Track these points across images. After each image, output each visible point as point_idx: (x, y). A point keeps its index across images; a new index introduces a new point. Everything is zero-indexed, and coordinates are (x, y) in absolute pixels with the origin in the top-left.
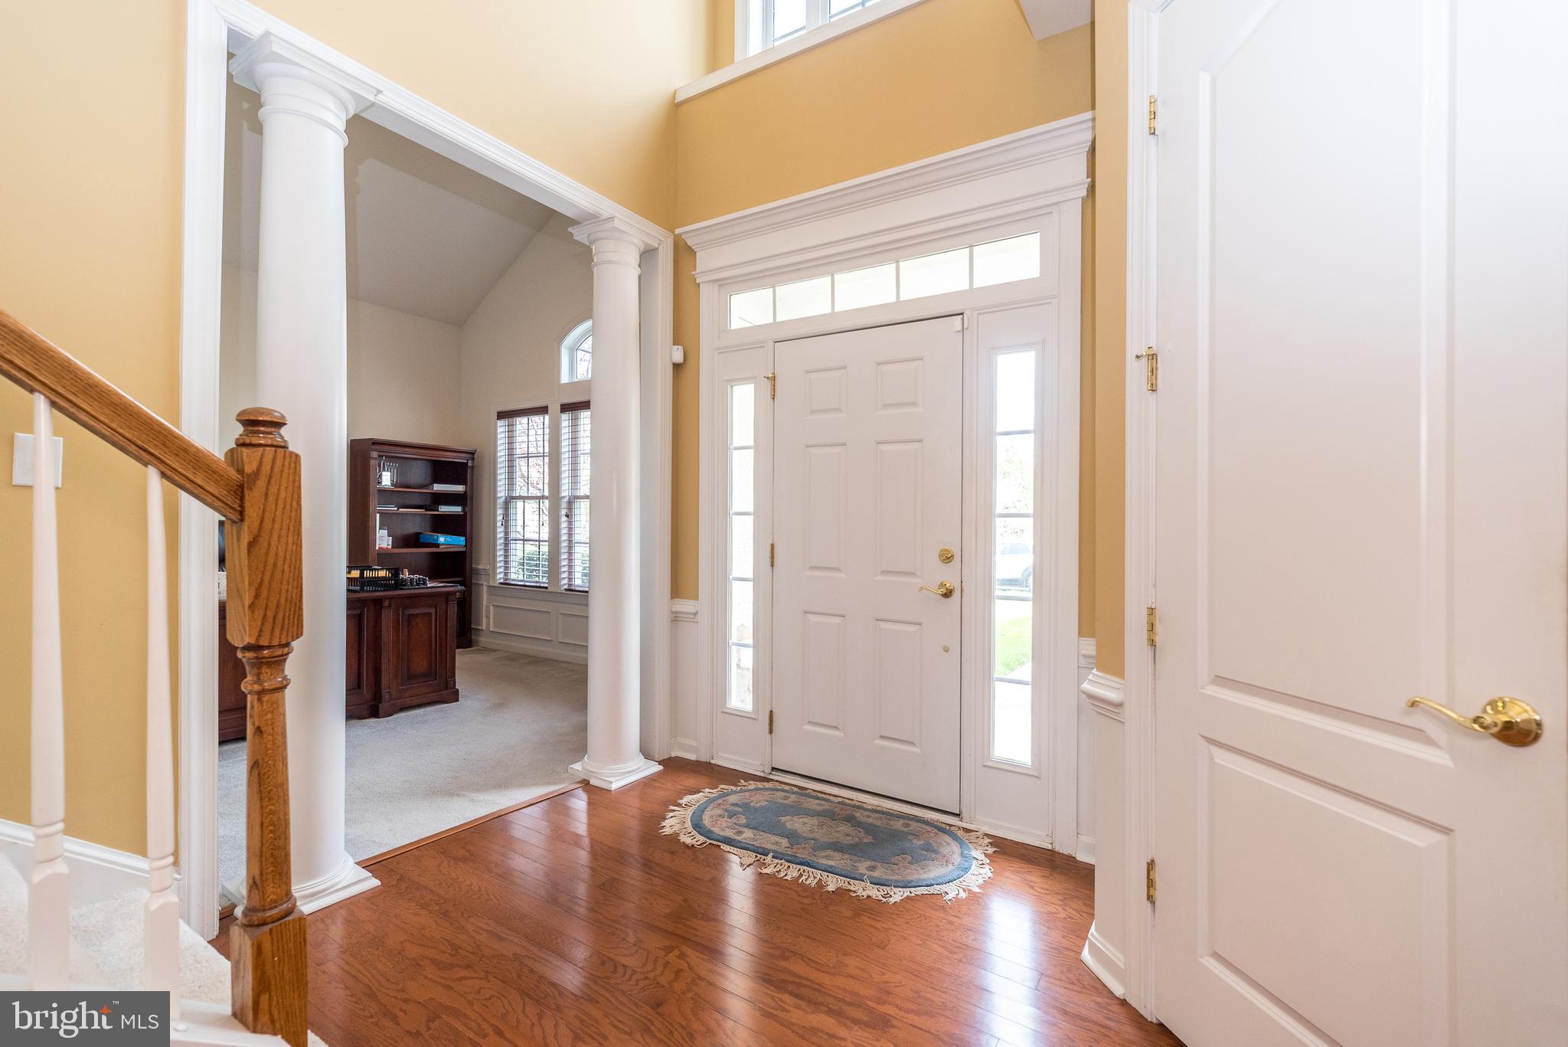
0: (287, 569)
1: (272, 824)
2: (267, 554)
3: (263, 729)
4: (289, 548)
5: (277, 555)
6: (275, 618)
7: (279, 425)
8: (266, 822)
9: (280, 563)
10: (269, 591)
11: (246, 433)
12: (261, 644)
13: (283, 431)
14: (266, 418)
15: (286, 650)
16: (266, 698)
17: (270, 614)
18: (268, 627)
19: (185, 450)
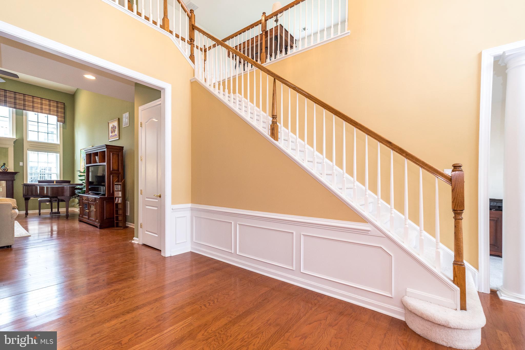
0: (461, 196)
1: (458, 245)
2: (456, 192)
3: (456, 226)
4: (461, 191)
5: (458, 193)
6: (458, 205)
7: (460, 166)
8: (457, 245)
9: (459, 194)
10: (457, 199)
11: (454, 169)
12: (455, 209)
13: (462, 167)
14: (457, 166)
15: (462, 212)
16: (457, 220)
17: (457, 204)
18: (456, 207)
19: (441, 173)
